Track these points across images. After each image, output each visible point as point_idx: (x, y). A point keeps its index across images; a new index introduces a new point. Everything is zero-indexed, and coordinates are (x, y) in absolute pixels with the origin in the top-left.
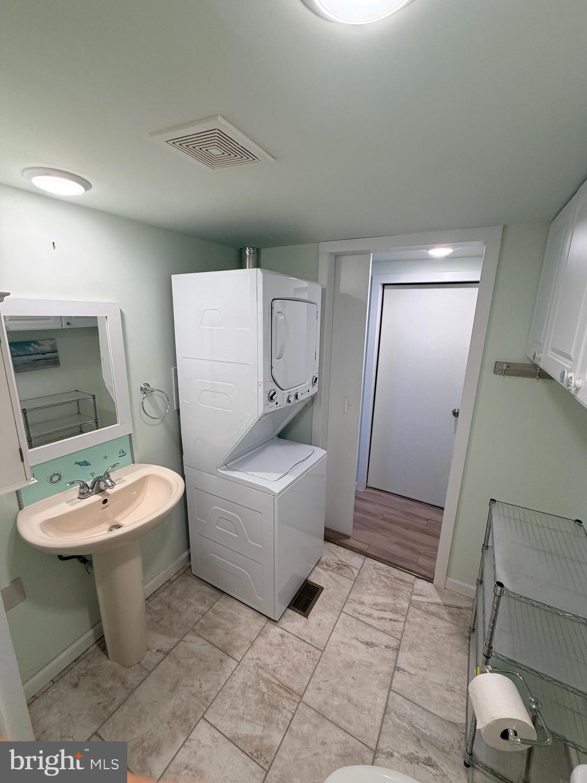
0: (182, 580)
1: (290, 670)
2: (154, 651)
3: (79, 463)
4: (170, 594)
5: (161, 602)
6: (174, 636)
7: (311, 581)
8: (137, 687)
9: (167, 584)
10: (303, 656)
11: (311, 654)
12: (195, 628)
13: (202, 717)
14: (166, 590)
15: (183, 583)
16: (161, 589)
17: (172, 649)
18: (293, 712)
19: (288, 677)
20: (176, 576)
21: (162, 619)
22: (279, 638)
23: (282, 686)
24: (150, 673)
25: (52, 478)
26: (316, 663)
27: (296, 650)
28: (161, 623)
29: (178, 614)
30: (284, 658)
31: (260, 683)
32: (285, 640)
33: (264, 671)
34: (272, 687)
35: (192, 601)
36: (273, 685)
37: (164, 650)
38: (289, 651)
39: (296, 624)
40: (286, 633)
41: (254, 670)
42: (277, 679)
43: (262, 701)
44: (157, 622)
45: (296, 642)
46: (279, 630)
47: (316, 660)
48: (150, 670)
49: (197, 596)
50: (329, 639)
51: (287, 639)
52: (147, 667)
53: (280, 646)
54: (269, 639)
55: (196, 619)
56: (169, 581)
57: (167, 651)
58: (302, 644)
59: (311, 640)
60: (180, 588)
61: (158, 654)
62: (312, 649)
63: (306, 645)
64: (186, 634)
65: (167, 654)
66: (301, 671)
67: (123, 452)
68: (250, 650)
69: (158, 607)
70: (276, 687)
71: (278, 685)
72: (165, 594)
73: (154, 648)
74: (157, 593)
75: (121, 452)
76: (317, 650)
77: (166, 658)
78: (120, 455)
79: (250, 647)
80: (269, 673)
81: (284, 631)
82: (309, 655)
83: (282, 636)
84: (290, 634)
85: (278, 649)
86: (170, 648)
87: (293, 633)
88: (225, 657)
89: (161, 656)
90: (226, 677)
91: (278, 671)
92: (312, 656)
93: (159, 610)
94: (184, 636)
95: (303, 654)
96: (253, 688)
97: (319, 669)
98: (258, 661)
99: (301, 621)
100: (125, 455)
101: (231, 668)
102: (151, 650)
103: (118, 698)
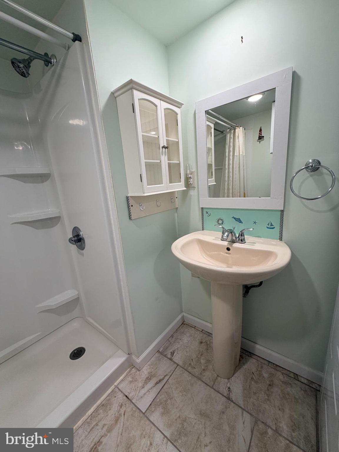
0: (305, 391)
2: (228, 385)
3: (235, 218)
4: (284, 382)
5: (271, 375)
6: (244, 401)
8: (202, 381)
9: (292, 375)
12: (259, 423)
14: (285, 376)
15: (303, 392)
16: (284, 372)
17: (232, 401)
20: (306, 381)
21: (256, 382)
24: (212, 387)
25: (218, 220)
28: (253, 383)
29: (266, 397)
35: (287, 411)
37: (230, 394)
44: (252, 378)
48: (214, 387)
49: (295, 416)
52: (216, 383)
55: (270, 422)
56: (296, 377)
57: (231, 397)
60: (295, 391)
61: (227, 389)
64: (250, 414)
65: (228, 398)
67: (272, 225)
69: (266, 375)
72: (281, 377)
73: (230, 384)
74: (278, 368)
75: (270, 224)
77: (225, 398)
78: (268, 226)
86: (233, 399)
89: (226, 393)
93: (263, 377)
94: (248, 412)
100: (273, 228)
102: (229, 382)
103: (195, 370)
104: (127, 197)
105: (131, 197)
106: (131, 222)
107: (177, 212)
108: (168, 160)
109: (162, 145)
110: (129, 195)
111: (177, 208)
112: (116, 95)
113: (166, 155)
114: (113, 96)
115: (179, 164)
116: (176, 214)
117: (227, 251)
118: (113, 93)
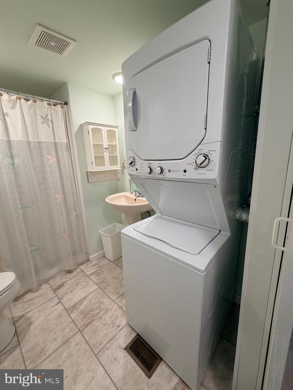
1: (97, 328)
7: (160, 365)
10: (100, 338)
11: (99, 345)
13: (99, 287)
18: (77, 325)
19: (94, 325)
22: (118, 324)
23: (92, 321)
26: (92, 347)
27: (106, 334)
30: (105, 325)
31: (99, 310)
32: (115, 327)
33: (104, 312)
34: (94, 316)
36: (95, 316)
38: (107, 329)
39: (124, 338)
40: (119, 329)
41: (107, 307)
42: (96, 319)
43: (91, 311)
45: (111, 335)
46: (123, 324)
47: (93, 347)
50: (102, 365)
51: (115, 329)
53: (113, 323)
54: (120, 317)
58: (108, 339)
59: (107, 348)
62: (101, 347)
63: (106, 342)
66: (93, 334)
68: (118, 306)
70: (93, 318)
71: (93, 319)
76: (99, 350)
79: (119, 306)
80: (101, 315)
81: (121, 328)
82: (99, 343)
83: (119, 326)
84: (117, 332)
85: (112, 322)
87: (118, 334)
88: (119, 295)
90: (110, 295)
91: (100, 320)
92: (97, 345)
95: (101, 339)
96: (99, 306)
97: (88, 348)
98: (110, 310)
99: (124, 343)
101: (113, 298)
103: (119, 264)
104: (87, 172)
105: (89, 172)
106: (89, 184)
107: (119, 181)
108: (109, 154)
109: (104, 147)
110: (88, 171)
111: (119, 179)
112: (82, 125)
113: (107, 152)
114: (81, 126)
115: (117, 156)
116: (119, 182)
117: (135, 201)
118: (81, 125)
